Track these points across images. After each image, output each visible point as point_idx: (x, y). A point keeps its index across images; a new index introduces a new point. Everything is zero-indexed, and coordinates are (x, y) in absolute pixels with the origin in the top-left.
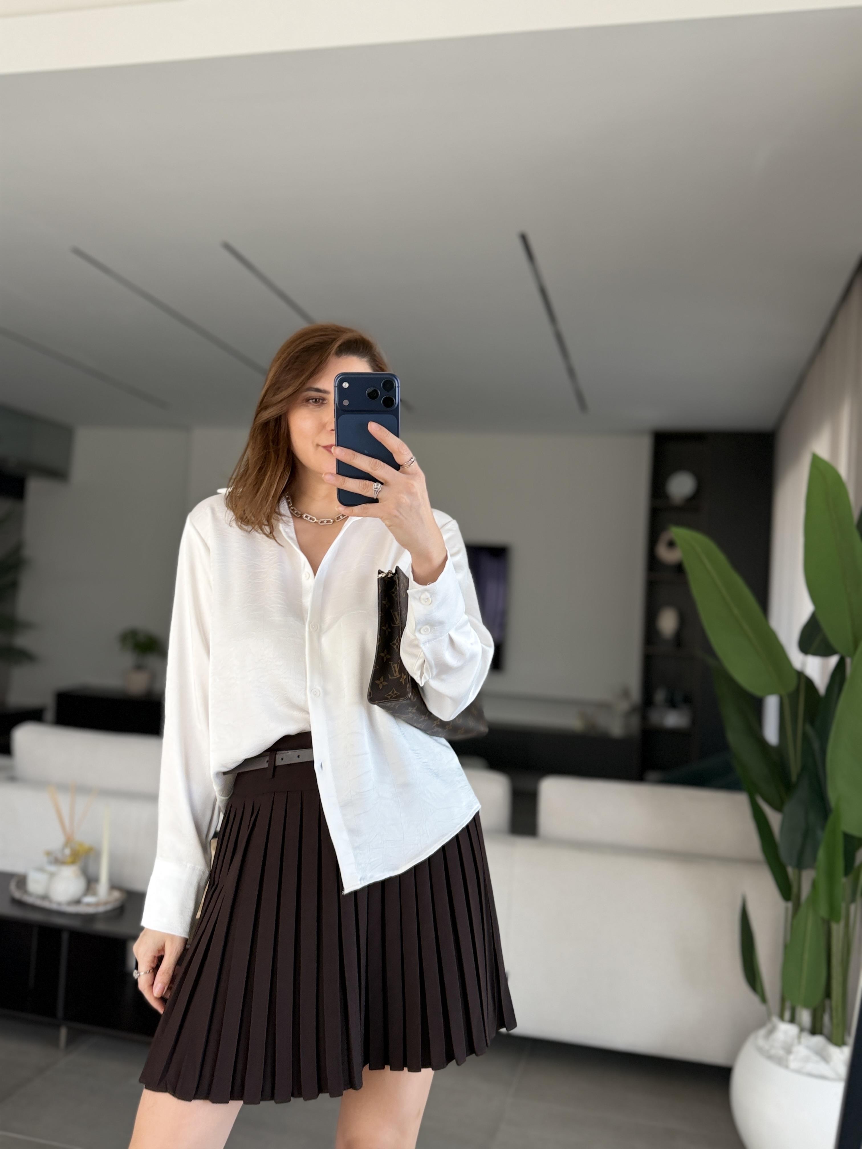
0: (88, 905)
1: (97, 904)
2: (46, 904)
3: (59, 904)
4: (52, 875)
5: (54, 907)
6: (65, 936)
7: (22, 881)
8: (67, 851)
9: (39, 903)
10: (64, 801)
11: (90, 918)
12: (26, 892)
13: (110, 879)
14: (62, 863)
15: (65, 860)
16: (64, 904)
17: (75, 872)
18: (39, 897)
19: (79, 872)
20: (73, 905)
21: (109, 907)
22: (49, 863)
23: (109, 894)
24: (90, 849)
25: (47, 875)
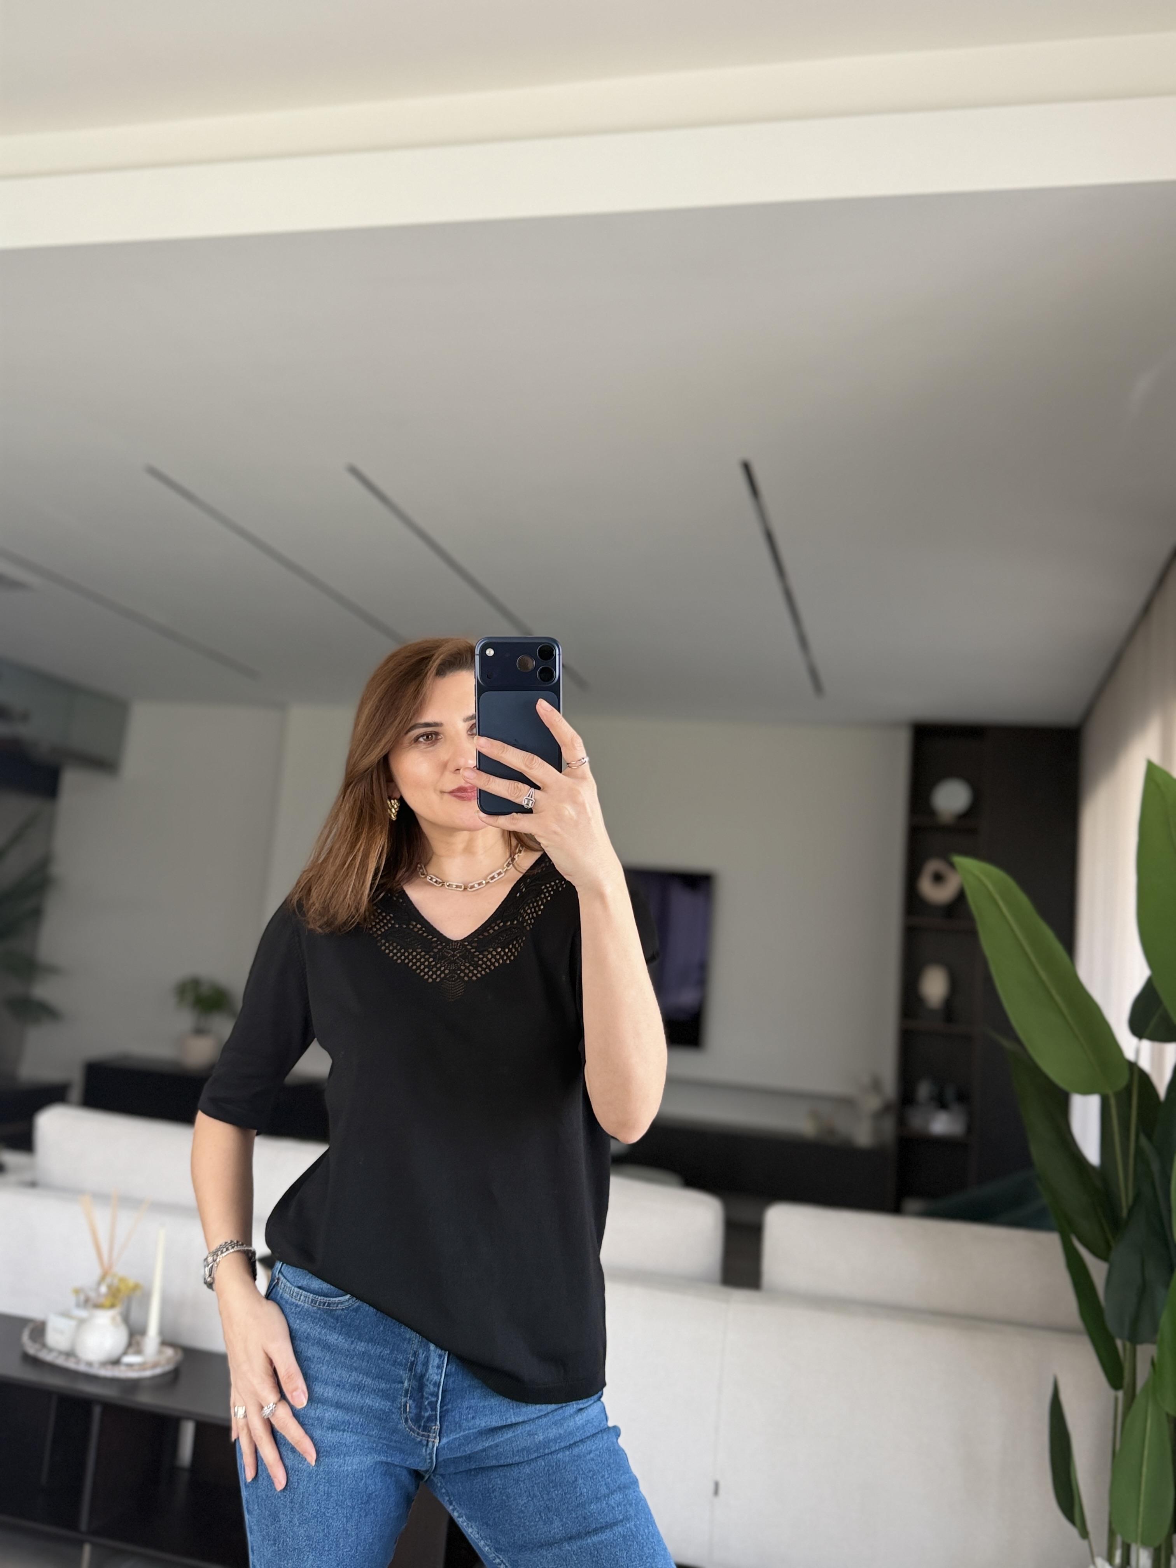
0: (130, 1366)
1: (142, 1366)
2: (71, 1364)
3: (90, 1364)
4: (81, 1322)
5: (82, 1368)
6: (97, 1411)
7: (39, 1330)
8: (103, 1289)
9: (61, 1361)
10: (102, 1217)
11: (132, 1385)
12: (44, 1345)
13: (161, 1332)
14: (98, 1306)
15: (102, 1300)
16: (96, 1366)
17: (113, 1319)
18: (61, 1353)
19: (119, 1319)
20: (110, 1367)
21: (158, 1371)
22: (78, 1305)
23: (160, 1352)
24: (136, 1287)
25: (73, 1323)
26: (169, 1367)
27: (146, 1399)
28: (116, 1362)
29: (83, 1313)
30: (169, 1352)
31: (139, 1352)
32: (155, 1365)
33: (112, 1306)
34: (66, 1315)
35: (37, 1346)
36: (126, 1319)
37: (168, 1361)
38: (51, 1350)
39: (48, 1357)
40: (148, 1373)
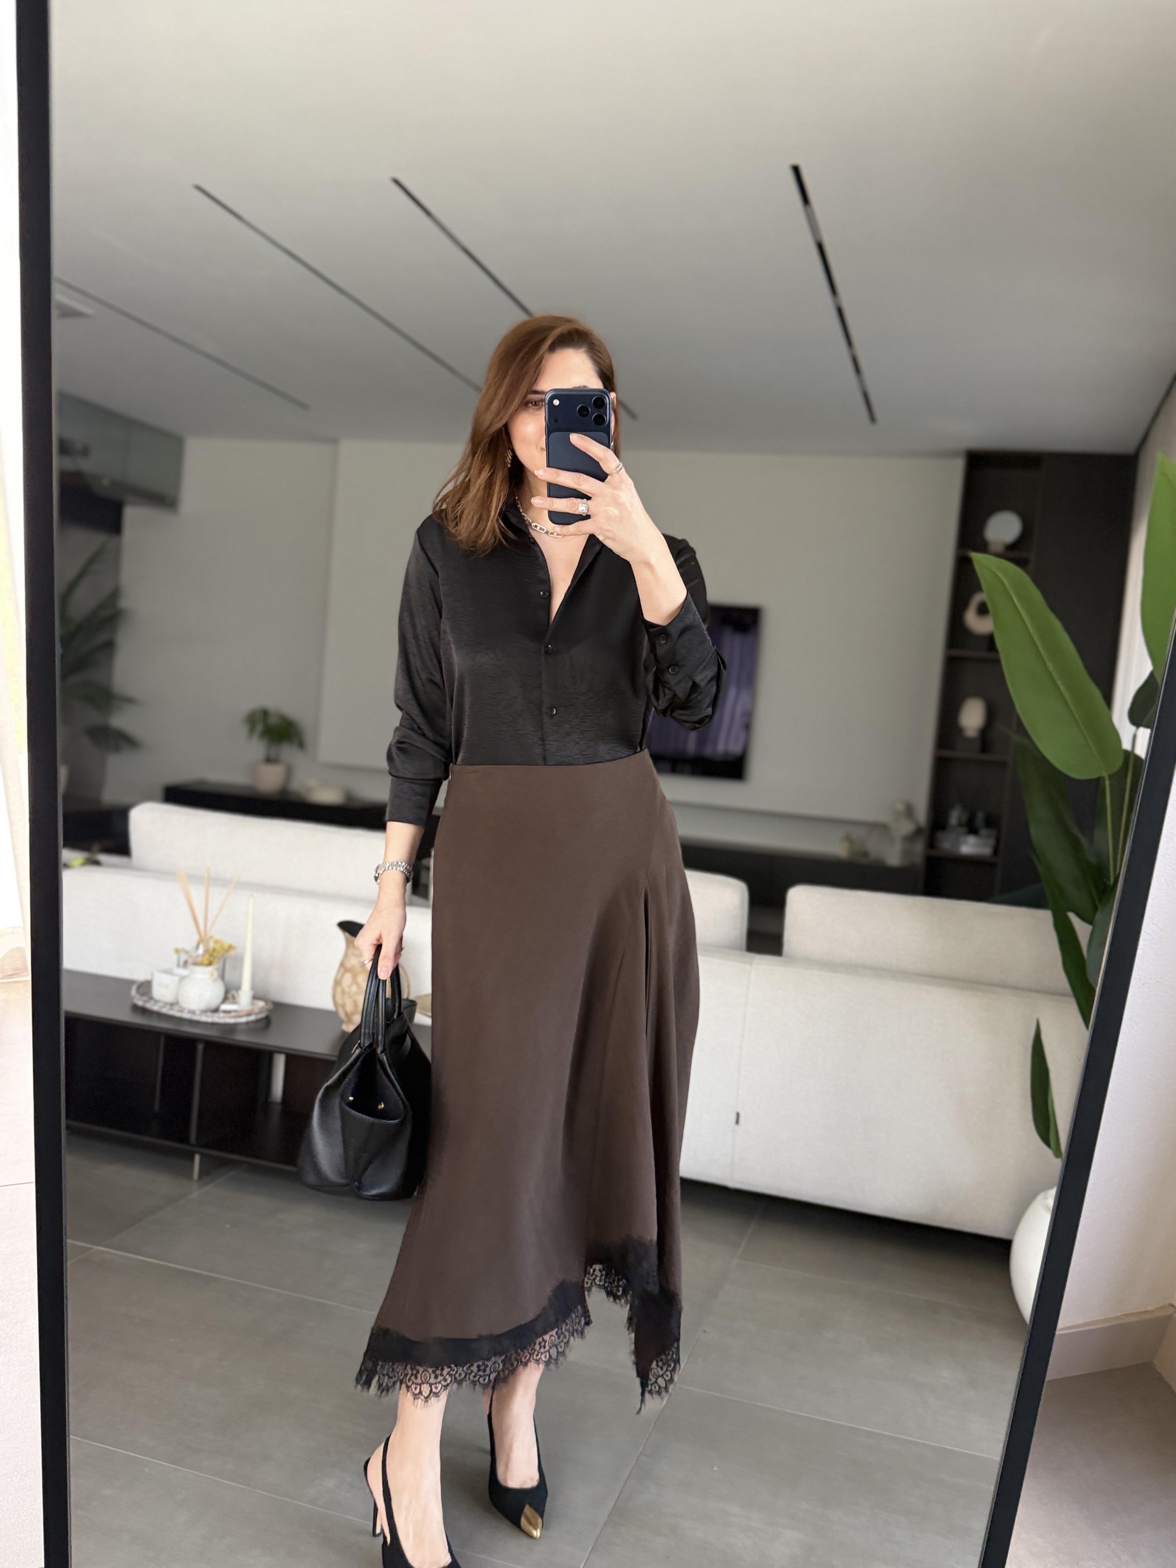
0: (228, 1013)
1: (238, 1014)
2: (175, 1013)
3: (192, 1012)
4: (182, 978)
5: (186, 1015)
6: (200, 1047)
7: (145, 987)
8: (201, 951)
9: (166, 1010)
10: (197, 893)
11: (230, 1028)
12: (151, 998)
13: (253, 987)
14: (196, 964)
15: (199, 960)
16: (198, 1013)
17: (212, 974)
18: (166, 1004)
19: (216, 974)
20: (209, 1014)
21: (252, 1018)
22: (178, 966)
23: (253, 1004)
24: (231, 947)
25: (176, 979)
26: (263, 1015)
27: (242, 1038)
28: (216, 1010)
29: (183, 972)
30: (261, 1004)
31: (234, 1000)
32: (249, 1015)
33: (210, 964)
34: (168, 972)
35: (145, 998)
36: (222, 977)
37: (260, 1012)
38: (156, 1001)
39: (156, 1008)
40: (244, 1020)
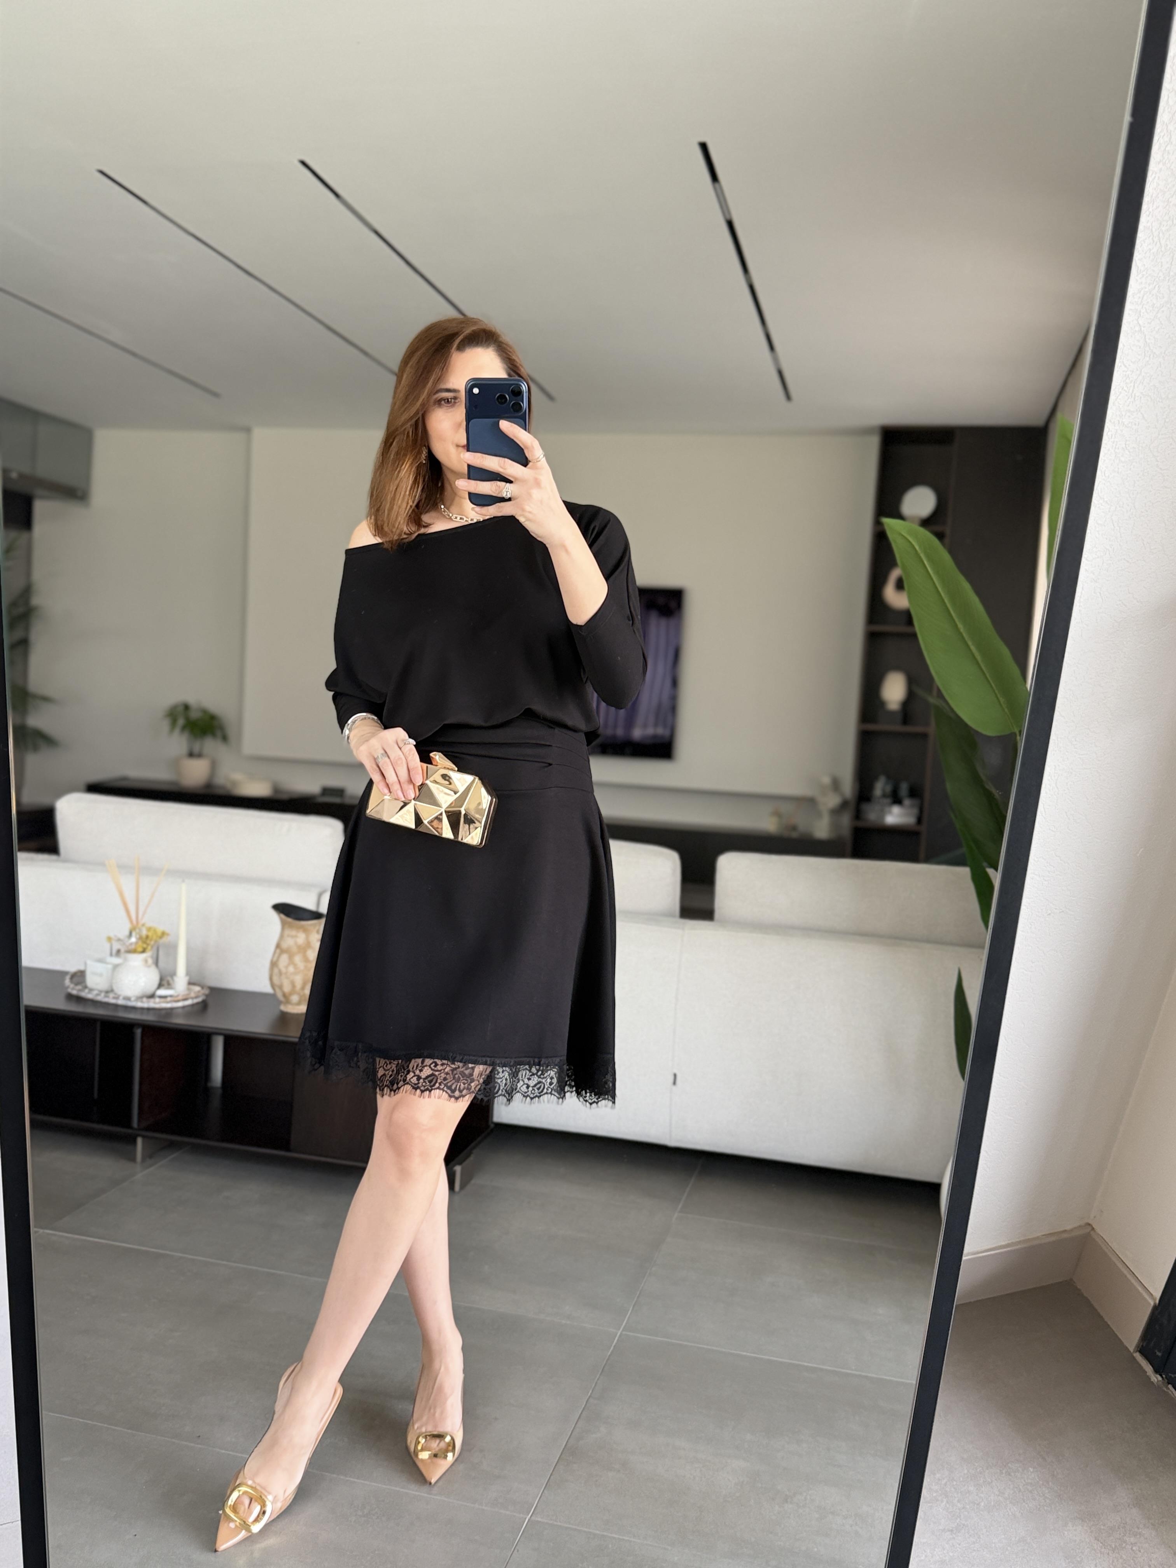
0: (164, 998)
1: (175, 999)
2: (110, 999)
3: (128, 999)
5: (121, 1002)
6: (138, 1032)
7: (79, 977)
8: (134, 937)
9: (101, 998)
12: (86, 987)
15: (133, 947)
16: (134, 1000)
17: (146, 961)
18: (100, 991)
19: (150, 961)
20: (145, 1000)
21: (190, 1002)
24: (163, 934)
25: (110, 966)
26: (198, 1000)
27: (179, 1021)
28: (152, 996)
29: (116, 960)
30: (197, 988)
31: (169, 986)
32: (185, 998)
33: (144, 951)
34: (101, 961)
35: (79, 987)
36: (156, 963)
37: (197, 997)
38: (91, 990)
39: (90, 996)
40: (180, 1004)
